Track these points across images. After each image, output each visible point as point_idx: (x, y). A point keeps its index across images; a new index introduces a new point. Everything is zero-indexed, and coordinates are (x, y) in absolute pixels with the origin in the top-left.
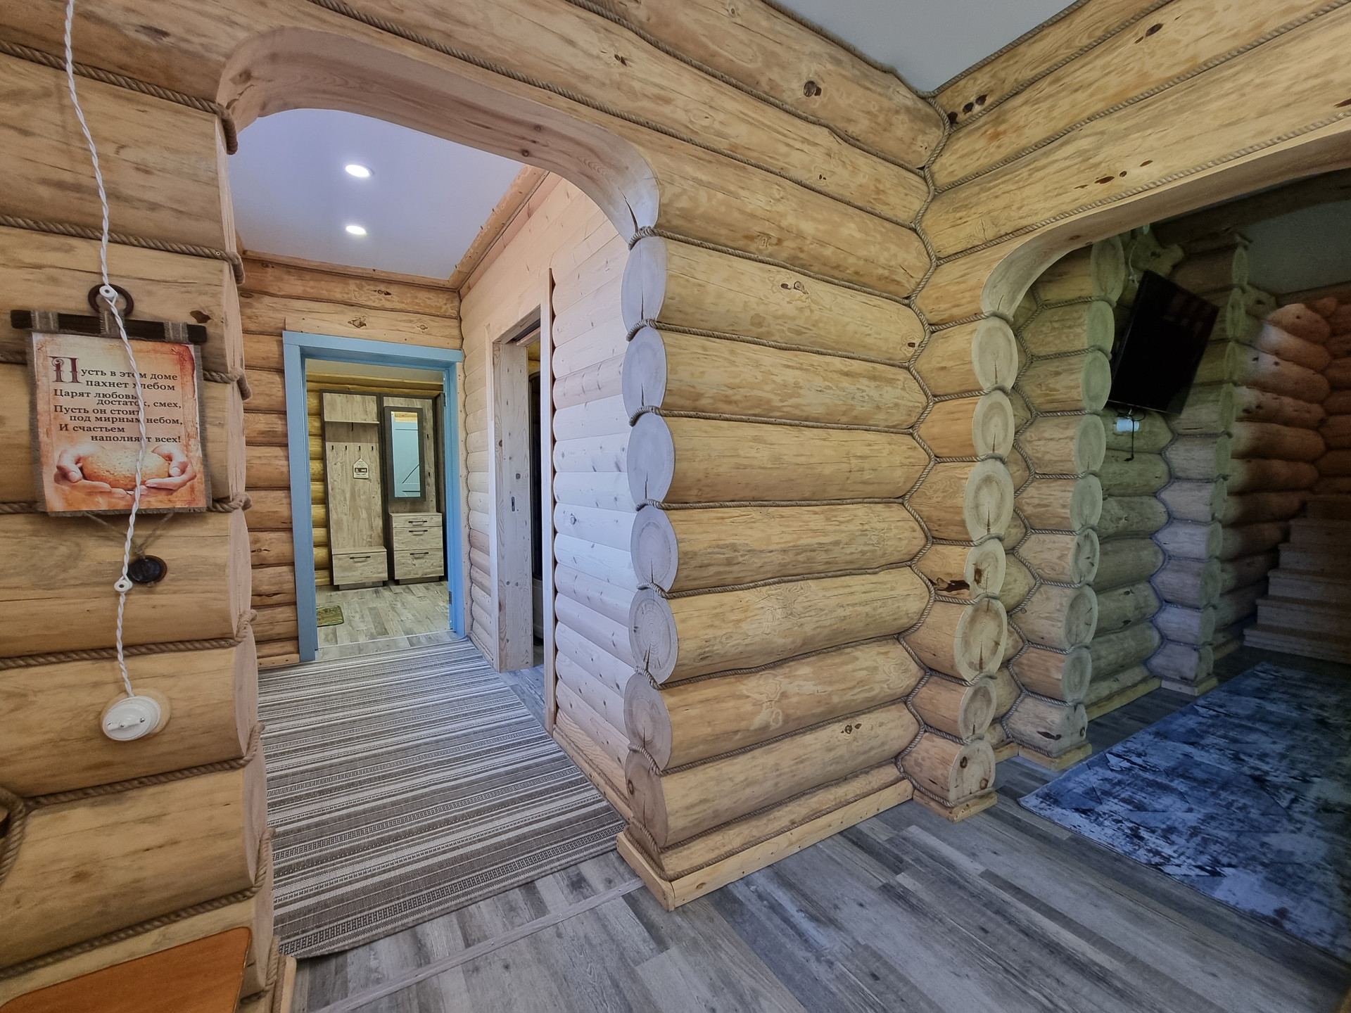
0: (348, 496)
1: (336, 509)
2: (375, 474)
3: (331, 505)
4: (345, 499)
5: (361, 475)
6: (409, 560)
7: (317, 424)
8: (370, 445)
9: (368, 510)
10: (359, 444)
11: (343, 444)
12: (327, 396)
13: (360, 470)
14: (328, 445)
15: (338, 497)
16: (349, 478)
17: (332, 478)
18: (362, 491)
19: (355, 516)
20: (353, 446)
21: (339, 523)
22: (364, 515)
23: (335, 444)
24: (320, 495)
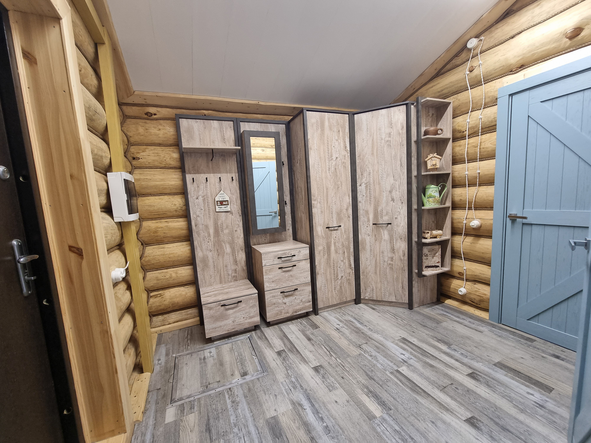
0: (212, 231)
1: (201, 247)
2: (235, 206)
3: (196, 243)
4: (209, 235)
5: (223, 209)
6: (280, 299)
7: (176, 155)
8: (229, 176)
9: (232, 244)
10: (219, 175)
11: (203, 176)
12: (184, 123)
13: (222, 203)
14: (189, 177)
15: (202, 234)
16: (211, 213)
17: (195, 213)
18: (225, 226)
19: (219, 251)
20: (213, 178)
21: (205, 260)
22: (228, 249)
23: (195, 176)
24: (184, 232)
